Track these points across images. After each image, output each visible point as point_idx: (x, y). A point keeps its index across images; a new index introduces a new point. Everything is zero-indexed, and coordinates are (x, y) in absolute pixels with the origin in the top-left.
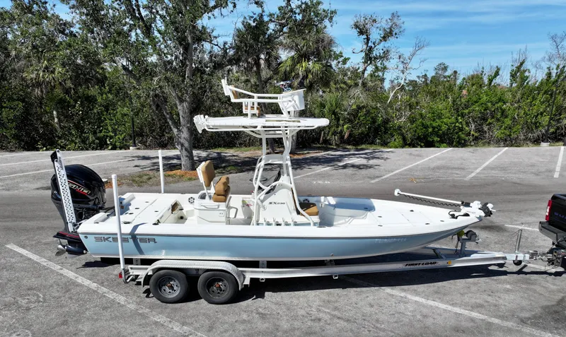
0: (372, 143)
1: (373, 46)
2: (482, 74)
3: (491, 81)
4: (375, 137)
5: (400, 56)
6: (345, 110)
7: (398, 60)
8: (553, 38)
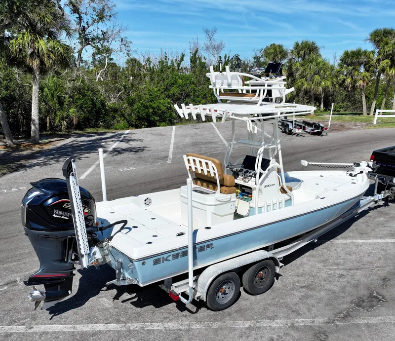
0: (96, 126)
1: (86, 26)
2: (166, 59)
3: (179, 65)
4: (97, 120)
5: (122, 39)
6: (67, 93)
7: (120, 43)
8: (207, 31)
